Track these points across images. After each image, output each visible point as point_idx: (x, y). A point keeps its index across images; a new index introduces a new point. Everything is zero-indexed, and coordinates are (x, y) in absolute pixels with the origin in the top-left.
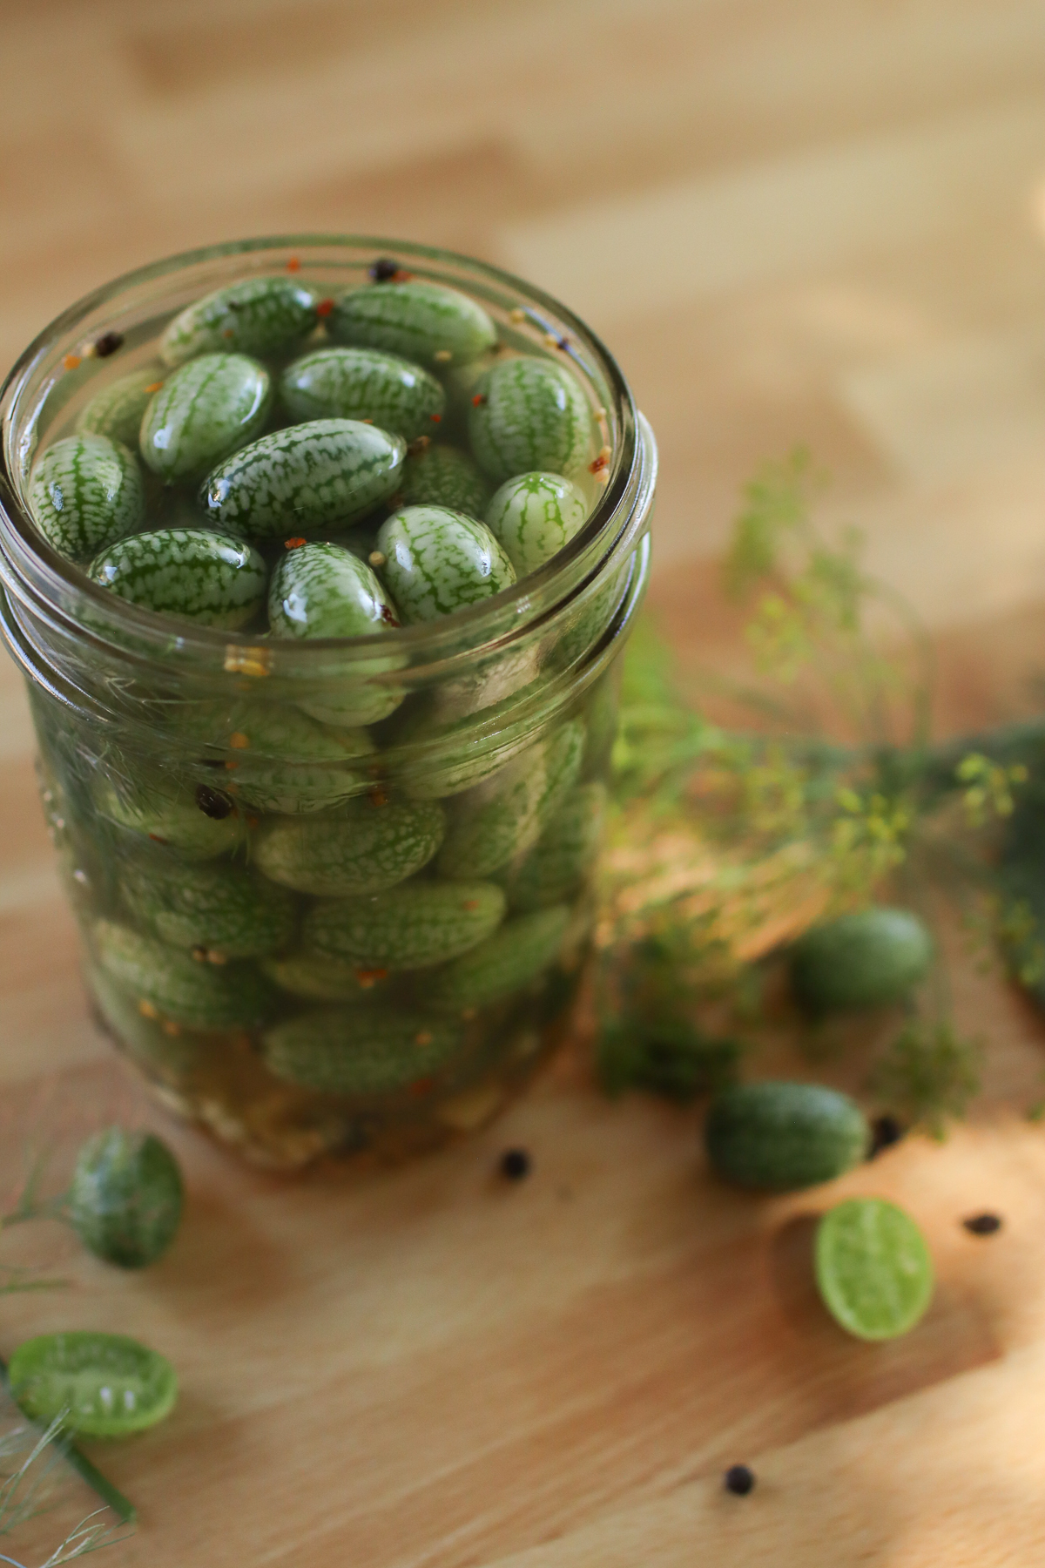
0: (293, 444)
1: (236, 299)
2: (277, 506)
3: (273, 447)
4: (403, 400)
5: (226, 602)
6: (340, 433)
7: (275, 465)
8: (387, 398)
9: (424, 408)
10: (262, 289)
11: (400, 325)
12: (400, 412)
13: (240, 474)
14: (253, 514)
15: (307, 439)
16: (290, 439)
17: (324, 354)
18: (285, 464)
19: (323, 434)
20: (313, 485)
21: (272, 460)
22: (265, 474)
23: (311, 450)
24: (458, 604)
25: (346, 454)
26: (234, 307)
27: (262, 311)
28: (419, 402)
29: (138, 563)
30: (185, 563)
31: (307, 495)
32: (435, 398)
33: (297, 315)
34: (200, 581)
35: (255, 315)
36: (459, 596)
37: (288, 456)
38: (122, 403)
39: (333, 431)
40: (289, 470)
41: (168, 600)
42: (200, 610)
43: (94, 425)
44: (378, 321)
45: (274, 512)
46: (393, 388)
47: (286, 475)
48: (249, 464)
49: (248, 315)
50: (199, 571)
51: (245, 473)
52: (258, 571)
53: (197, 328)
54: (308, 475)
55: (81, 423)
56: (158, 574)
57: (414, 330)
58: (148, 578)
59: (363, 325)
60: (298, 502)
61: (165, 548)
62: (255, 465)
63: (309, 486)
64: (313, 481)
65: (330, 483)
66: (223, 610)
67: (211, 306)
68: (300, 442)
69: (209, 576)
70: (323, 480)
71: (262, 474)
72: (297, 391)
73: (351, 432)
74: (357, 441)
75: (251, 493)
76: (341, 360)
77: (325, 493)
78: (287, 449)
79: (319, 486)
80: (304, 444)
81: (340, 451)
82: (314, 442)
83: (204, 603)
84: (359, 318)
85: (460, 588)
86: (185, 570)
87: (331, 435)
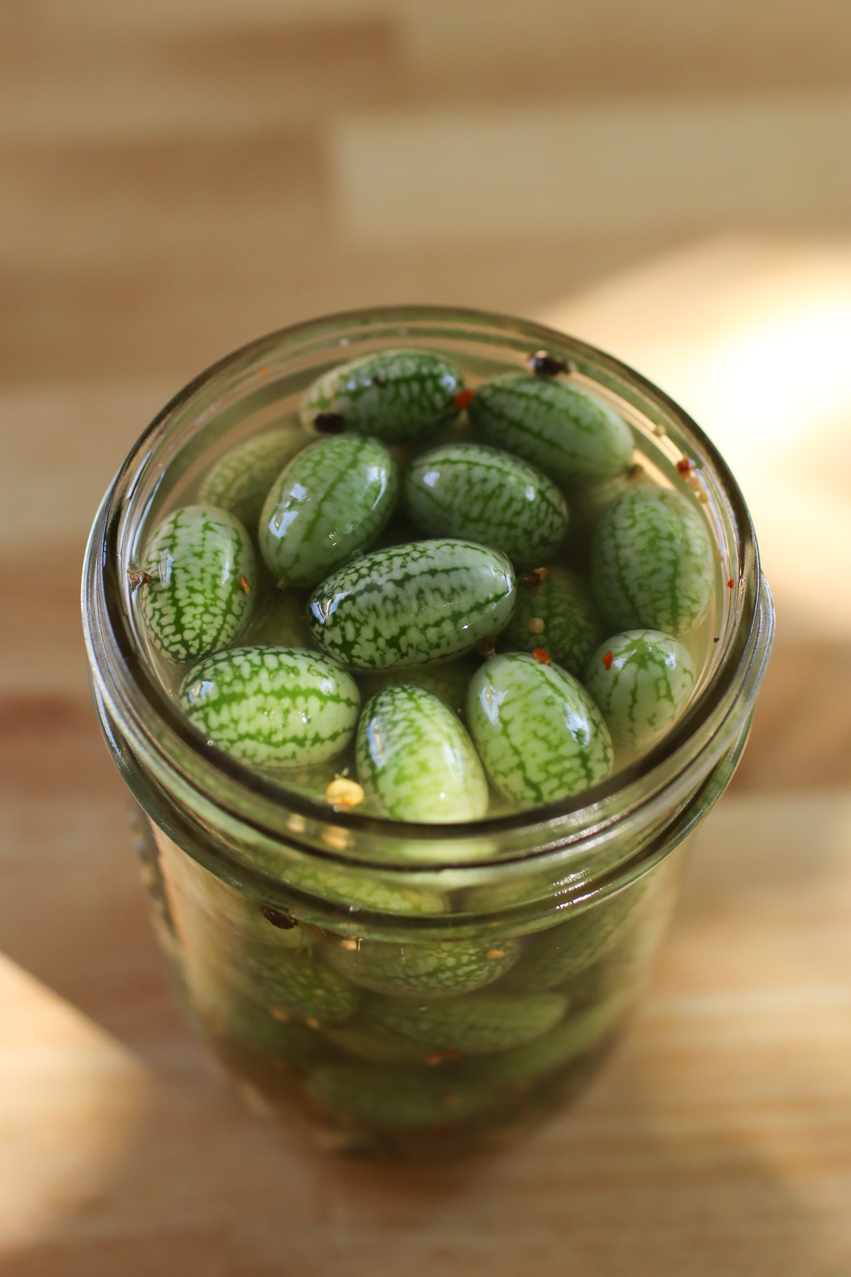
0: (408, 577)
1: (382, 373)
2: (381, 642)
3: (386, 577)
4: (523, 520)
5: (311, 735)
6: (456, 569)
7: (385, 599)
8: (508, 516)
9: (544, 531)
10: (411, 367)
11: (538, 435)
12: (519, 532)
13: (350, 603)
14: (357, 647)
15: (422, 573)
16: (404, 570)
17: (455, 454)
18: (396, 601)
19: (439, 569)
20: (421, 626)
21: (383, 593)
22: (374, 609)
23: (423, 587)
24: (546, 780)
25: (459, 594)
26: (376, 381)
27: (403, 390)
28: (540, 524)
29: (226, 690)
30: (273, 693)
31: (414, 635)
32: (557, 521)
33: (439, 400)
34: (287, 711)
35: (397, 395)
36: (547, 772)
37: (400, 591)
38: (244, 479)
39: (449, 566)
40: (398, 607)
41: (252, 730)
42: (284, 741)
43: (214, 499)
44: (518, 425)
45: (378, 649)
46: (516, 506)
47: (395, 613)
48: (360, 593)
49: (390, 391)
50: (286, 702)
51: (354, 603)
52: (349, 703)
53: (338, 394)
54: (417, 615)
55: (203, 491)
56: (244, 703)
57: (552, 444)
58: (234, 706)
59: (504, 424)
60: (403, 641)
61: (254, 675)
62: (366, 595)
63: (416, 626)
64: (421, 622)
65: (438, 624)
66: (308, 743)
67: (357, 373)
68: (414, 576)
69: (295, 707)
70: (431, 621)
71: (371, 607)
72: (422, 488)
73: (467, 569)
74: (472, 579)
75: (358, 625)
76: (471, 465)
77: (432, 633)
78: (400, 583)
79: (427, 626)
80: (418, 579)
81: (453, 590)
82: (428, 578)
83: (289, 735)
84: (500, 416)
85: (548, 763)
86: (272, 700)
87: (447, 571)
